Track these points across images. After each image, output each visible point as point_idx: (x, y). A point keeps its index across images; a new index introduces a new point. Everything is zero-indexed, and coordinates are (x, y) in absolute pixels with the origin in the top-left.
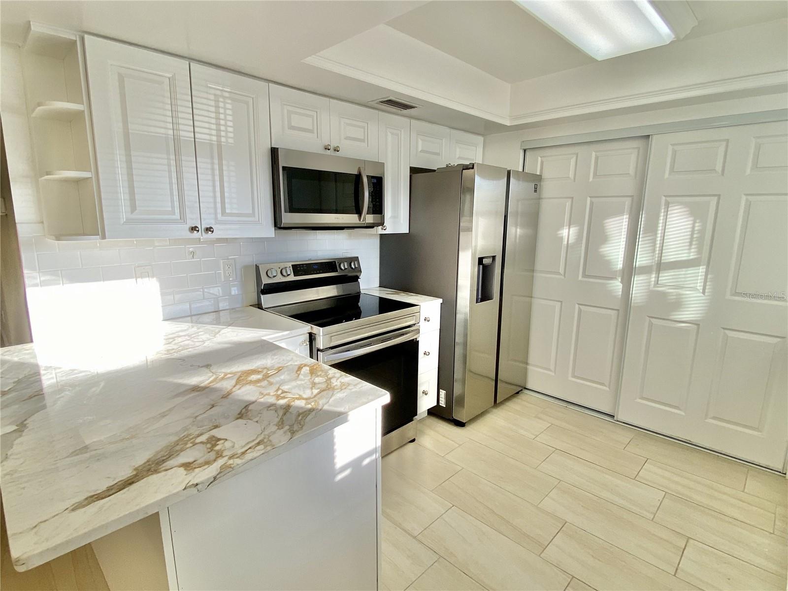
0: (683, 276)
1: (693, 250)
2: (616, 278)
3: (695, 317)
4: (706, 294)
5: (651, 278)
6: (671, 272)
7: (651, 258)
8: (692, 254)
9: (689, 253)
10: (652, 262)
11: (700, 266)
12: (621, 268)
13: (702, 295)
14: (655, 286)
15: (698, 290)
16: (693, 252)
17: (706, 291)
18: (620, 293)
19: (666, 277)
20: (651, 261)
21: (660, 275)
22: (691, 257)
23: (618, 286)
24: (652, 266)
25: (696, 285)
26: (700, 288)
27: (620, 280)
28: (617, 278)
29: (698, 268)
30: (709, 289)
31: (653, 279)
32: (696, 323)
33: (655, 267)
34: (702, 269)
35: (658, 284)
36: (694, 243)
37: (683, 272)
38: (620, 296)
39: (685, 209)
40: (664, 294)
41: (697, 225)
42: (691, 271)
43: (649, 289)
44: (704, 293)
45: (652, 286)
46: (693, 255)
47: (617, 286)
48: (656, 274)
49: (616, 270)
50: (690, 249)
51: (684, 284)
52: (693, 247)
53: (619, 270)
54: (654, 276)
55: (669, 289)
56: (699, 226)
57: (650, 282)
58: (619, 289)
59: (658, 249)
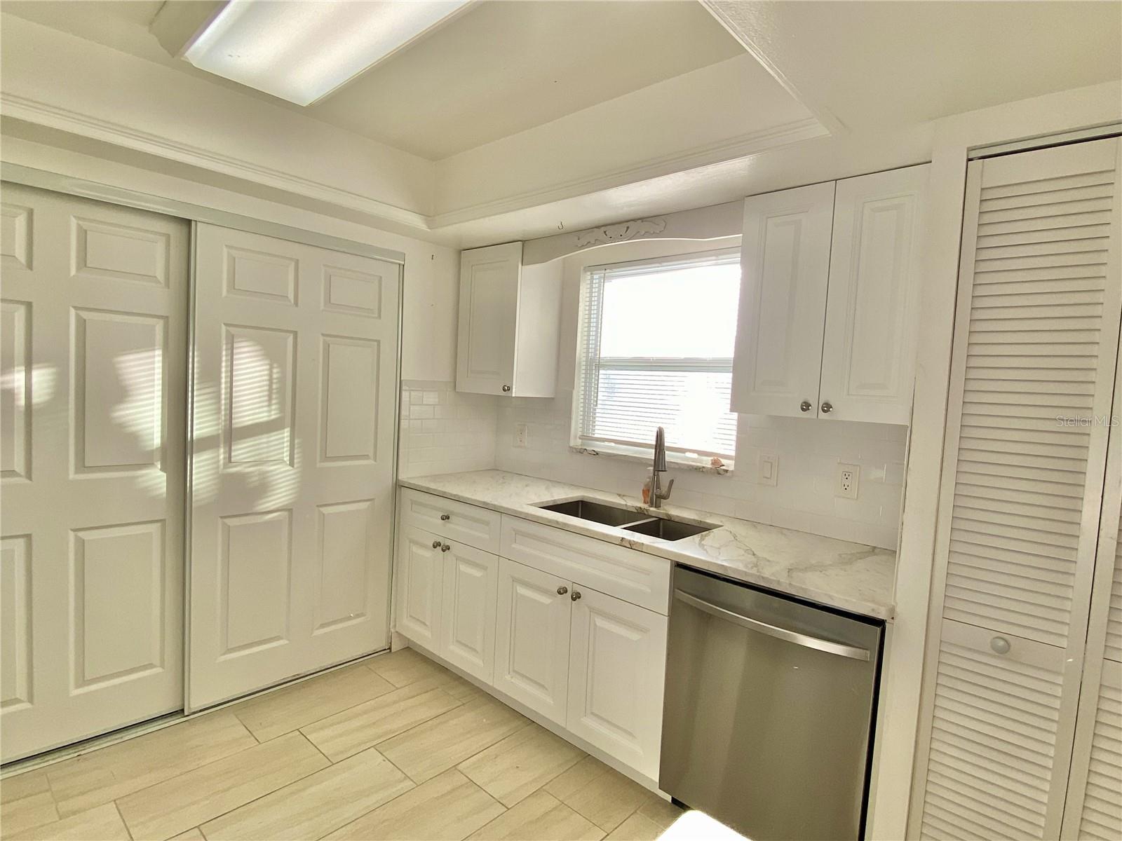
0: (265, 445)
1: (274, 407)
2: (153, 464)
3: (287, 501)
4: (295, 466)
5: (218, 456)
6: (248, 442)
7: (215, 423)
8: (273, 412)
9: (269, 411)
10: (219, 429)
11: (284, 429)
12: (160, 446)
13: (290, 468)
14: (225, 466)
15: (285, 462)
16: (275, 410)
17: (296, 461)
18: (164, 490)
19: (242, 450)
20: (216, 428)
21: (233, 448)
22: (273, 417)
23: (159, 477)
24: (218, 435)
25: (281, 456)
26: (287, 459)
27: (159, 466)
28: (155, 463)
29: (282, 431)
30: (298, 458)
31: (222, 457)
32: (289, 509)
33: (222, 438)
34: (286, 433)
35: (230, 461)
36: (274, 396)
37: (264, 439)
38: (165, 495)
39: (256, 348)
40: (241, 477)
41: (275, 371)
42: (274, 436)
43: (218, 473)
44: (292, 464)
45: (222, 467)
46: (274, 414)
47: (157, 478)
48: (224, 447)
49: (152, 449)
50: (269, 405)
51: (267, 457)
52: (274, 402)
53: (157, 449)
54: (222, 450)
55: (246, 467)
56: (277, 373)
57: (218, 461)
58: (160, 483)
59: (223, 407)
